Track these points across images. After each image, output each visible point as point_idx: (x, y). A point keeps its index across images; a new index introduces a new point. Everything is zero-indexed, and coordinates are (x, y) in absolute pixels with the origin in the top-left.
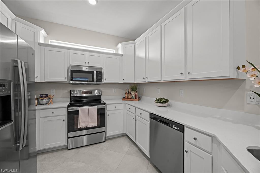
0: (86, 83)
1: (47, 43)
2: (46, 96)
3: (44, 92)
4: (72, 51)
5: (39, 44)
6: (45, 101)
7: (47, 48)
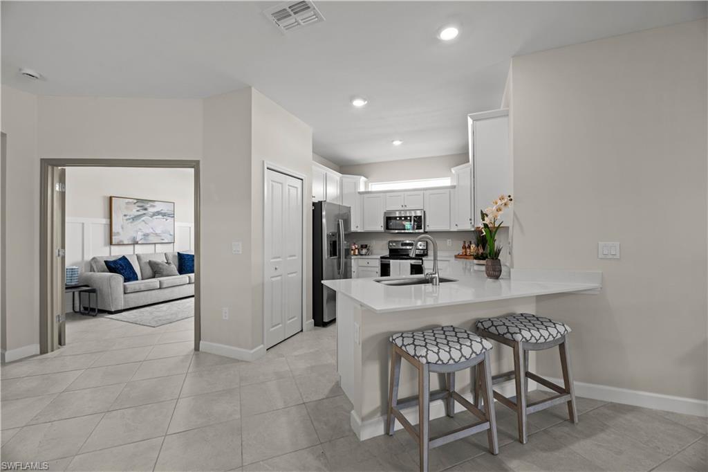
0: (397, 231)
1: (367, 190)
2: (366, 246)
3: (364, 243)
4: (388, 194)
5: (359, 193)
6: (364, 251)
7: (366, 196)
